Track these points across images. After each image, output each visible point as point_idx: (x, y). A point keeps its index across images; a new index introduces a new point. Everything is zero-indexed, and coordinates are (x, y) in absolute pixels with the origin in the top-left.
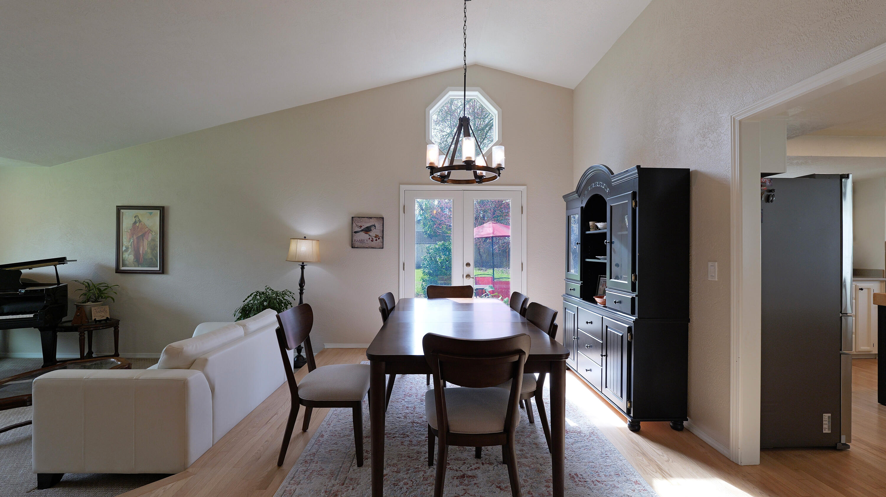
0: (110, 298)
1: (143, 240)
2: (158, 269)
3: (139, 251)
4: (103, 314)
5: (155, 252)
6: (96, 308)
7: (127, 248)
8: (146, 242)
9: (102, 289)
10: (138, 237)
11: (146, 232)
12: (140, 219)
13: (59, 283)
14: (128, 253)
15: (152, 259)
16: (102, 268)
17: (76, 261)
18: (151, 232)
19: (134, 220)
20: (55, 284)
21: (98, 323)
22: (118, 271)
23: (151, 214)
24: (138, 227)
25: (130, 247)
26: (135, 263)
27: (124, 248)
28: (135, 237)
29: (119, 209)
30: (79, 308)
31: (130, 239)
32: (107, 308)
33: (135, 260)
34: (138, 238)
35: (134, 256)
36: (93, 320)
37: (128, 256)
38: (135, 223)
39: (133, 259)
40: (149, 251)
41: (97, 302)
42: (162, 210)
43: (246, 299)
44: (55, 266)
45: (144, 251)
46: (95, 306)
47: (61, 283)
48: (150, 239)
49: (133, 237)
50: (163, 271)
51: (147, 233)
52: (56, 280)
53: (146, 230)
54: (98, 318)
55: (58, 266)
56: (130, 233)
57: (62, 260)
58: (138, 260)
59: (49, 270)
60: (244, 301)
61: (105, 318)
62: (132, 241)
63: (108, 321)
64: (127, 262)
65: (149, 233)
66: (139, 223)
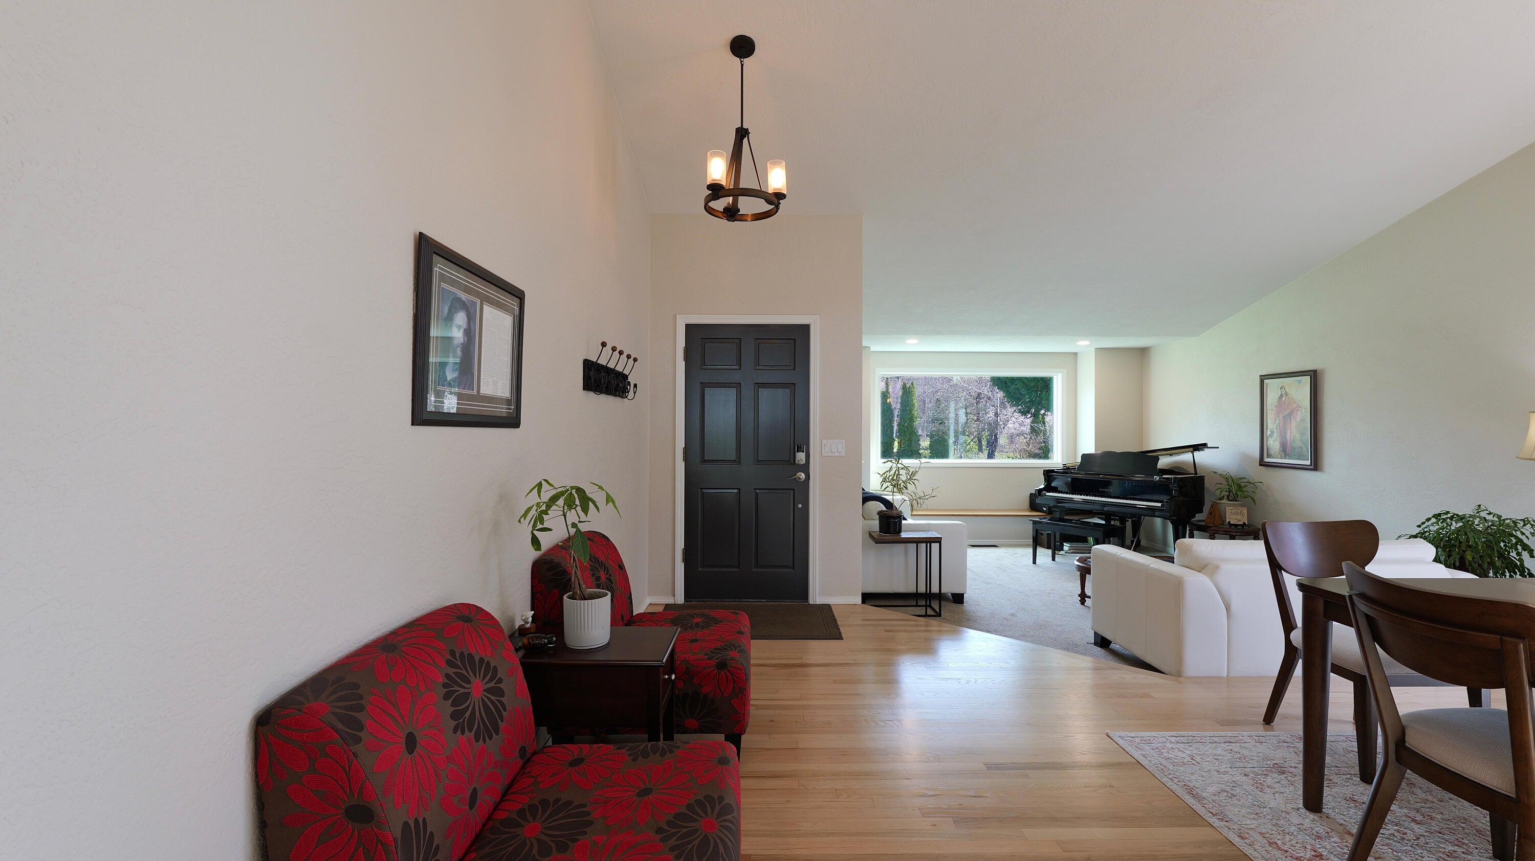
0: (1250, 498)
1: (1290, 420)
2: (1308, 463)
3: (1285, 437)
4: (1239, 517)
5: (1305, 437)
6: (1231, 508)
7: (1272, 432)
8: (1294, 424)
9: (1243, 484)
10: (1285, 416)
11: (1294, 409)
12: (1286, 390)
13: (1196, 473)
14: (1273, 439)
15: (1301, 448)
16: (1245, 457)
17: (1218, 448)
18: (1300, 409)
19: (1280, 393)
20: (1193, 474)
21: (1233, 527)
22: (1262, 463)
23: (1299, 383)
24: (1285, 402)
25: (1275, 430)
26: (1281, 453)
27: (1269, 433)
28: (1281, 417)
29: (1263, 378)
30: (1214, 506)
31: (1275, 419)
32: (1245, 511)
33: (1281, 449)
34: (1285, 418)
35: (1280, 443)
36: (1227, 522)
37: (1273, 444)
38: (1281, 396)
39: (1279, 447)
40: (1298, 436)
41: (1236, 501)
42: (1315, 377)
43: (1423, 523)
44: (1192, 452)
45: (1292, 437)
46: (1229, 505)
47: (1198, 473)
48: (1298, 419)
49: (1279, 417)
50: (1316, 465)
51: (1296, 411)
52: (1193, 470)
53: (1295, 405)
54: (1234, 522)
55: (1196, 453)
56: (1275, 411)
57: (1203, 446)
58: (1285, 451)
59: (1187, 457)
60: (1419, 526)
61: (1241, 523)
62: (1277, 422)
63: (1245, 527)
64: (1272, 452)
65: (1297, 411)
66: (1286, 396)
